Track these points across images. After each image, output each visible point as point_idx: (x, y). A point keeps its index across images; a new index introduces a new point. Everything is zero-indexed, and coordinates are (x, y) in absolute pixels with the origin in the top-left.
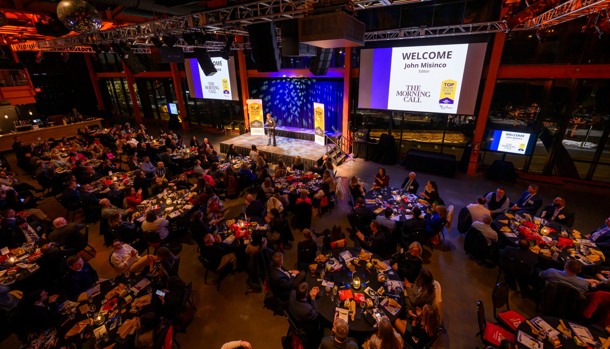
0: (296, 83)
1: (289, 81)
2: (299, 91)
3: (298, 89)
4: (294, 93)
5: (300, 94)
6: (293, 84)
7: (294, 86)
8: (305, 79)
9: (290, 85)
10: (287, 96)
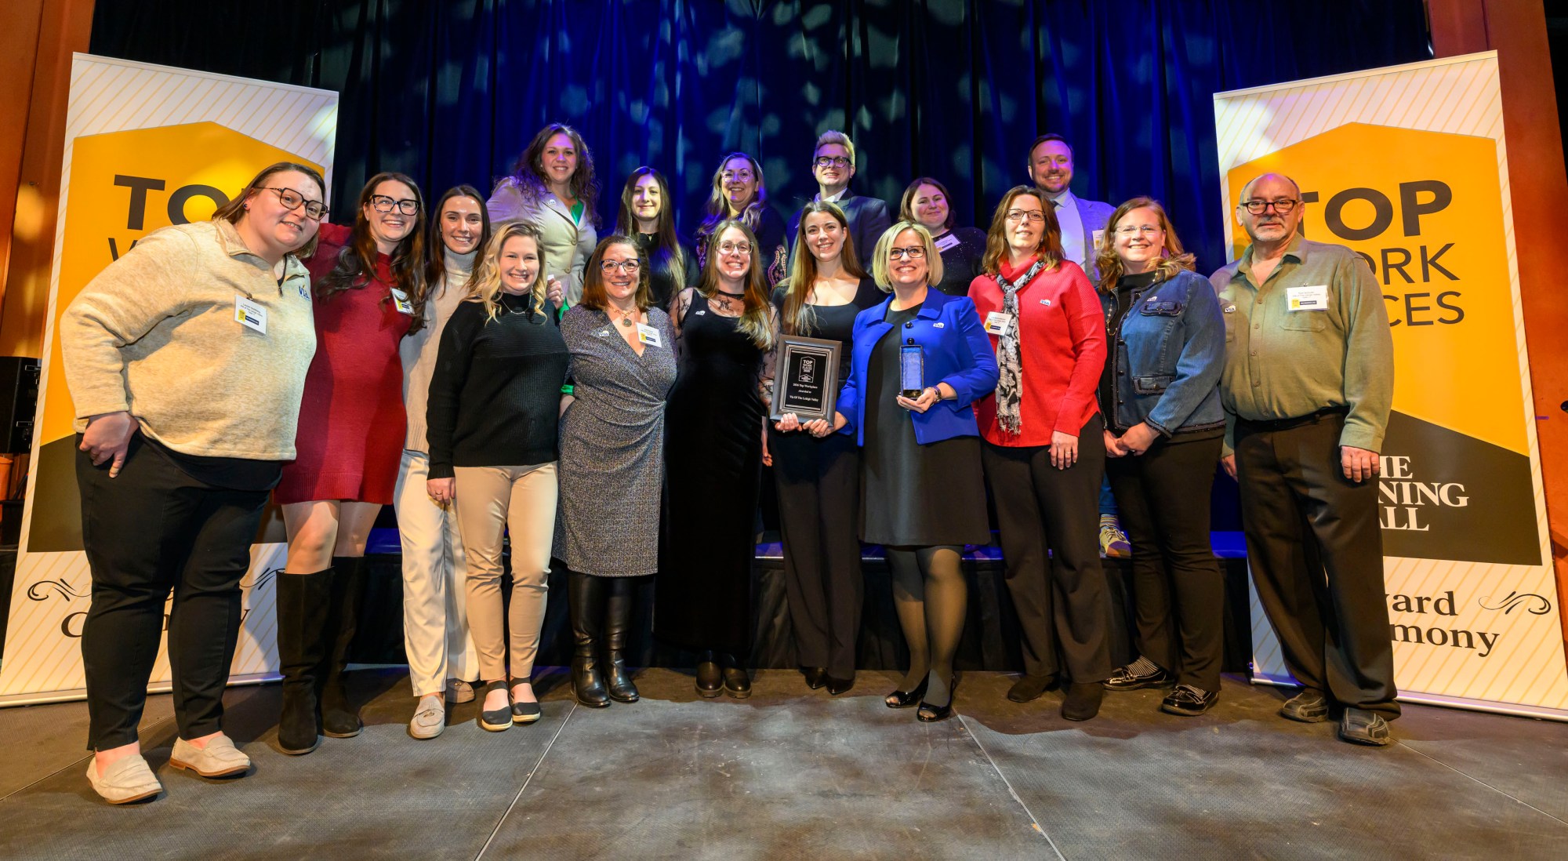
0: (782, 14)
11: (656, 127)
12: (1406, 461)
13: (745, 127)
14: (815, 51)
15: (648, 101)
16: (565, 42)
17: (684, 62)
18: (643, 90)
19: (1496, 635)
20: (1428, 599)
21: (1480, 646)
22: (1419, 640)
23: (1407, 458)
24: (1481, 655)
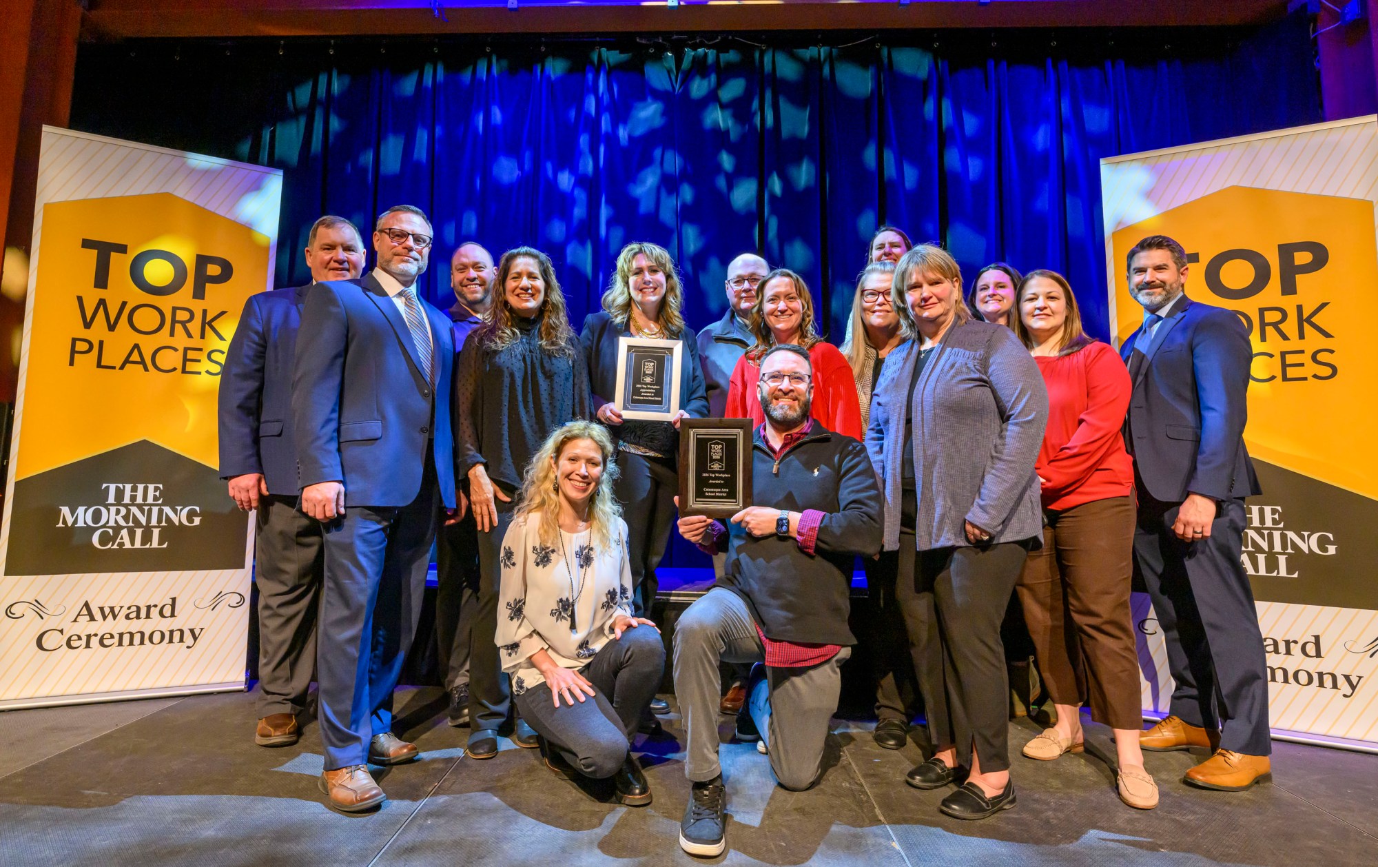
0: (699, 88)
1: (620, 67)
2: (727, 161)
3: (719, 138)
4: (669, 184)
5: (743, 195)
6: (658, 95)
7: (664, 113)
8: (809, 53)
9: (621, 113)
10: (579, 212)
11: (580, 195)
12: (1277, 511)
13: (663, 194)
14: (730, 123)
15: (574, 171)
16: (497, 115)
17: (607, 133)
18: (569, 160)
19: (1360, 678)
20: (1296, 642)
21: (1344, 687)
22: (1286, 680)
23: (1279, 508)
24: (1345, 696)
